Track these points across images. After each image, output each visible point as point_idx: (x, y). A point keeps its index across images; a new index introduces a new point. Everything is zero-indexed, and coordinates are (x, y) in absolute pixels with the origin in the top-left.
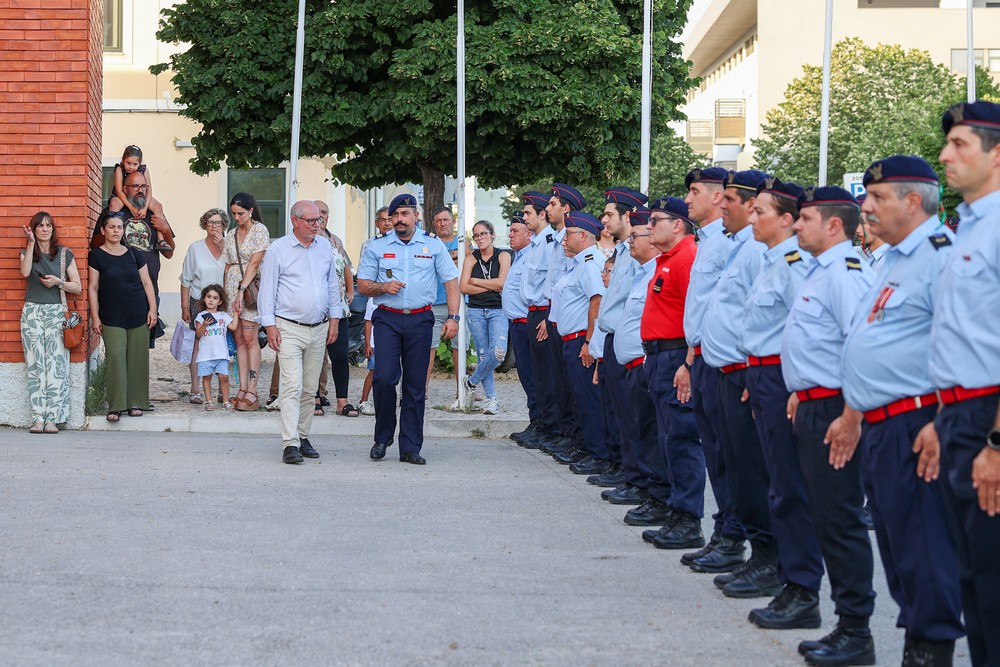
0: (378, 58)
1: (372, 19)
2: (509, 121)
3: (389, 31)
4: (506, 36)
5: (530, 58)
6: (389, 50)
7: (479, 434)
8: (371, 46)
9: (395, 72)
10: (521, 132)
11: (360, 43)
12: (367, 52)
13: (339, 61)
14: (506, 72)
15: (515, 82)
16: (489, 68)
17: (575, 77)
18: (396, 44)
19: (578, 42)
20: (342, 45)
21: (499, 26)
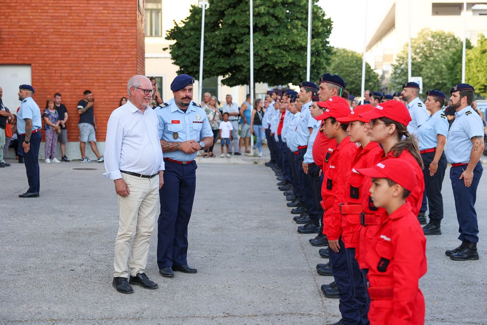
0: (232, 46)
1: (230, 34)
2: (273, 66)
3: (236, 38)
4: (271, 40)
5: (279, 47)
6: (235, 44)
7: (256, 163)
8: (231, 42)
9: (237, 51)
10: (277, 70)
11: (227, 41)
12: (229, 44)
13: (220, 47)
14: (270, 52)
15: (274, 55)
16: (266, 50)
17: (293, 53)
18: (238, 42)
19: (294, 42)
20: (221, 42)
21: (269, 37)
